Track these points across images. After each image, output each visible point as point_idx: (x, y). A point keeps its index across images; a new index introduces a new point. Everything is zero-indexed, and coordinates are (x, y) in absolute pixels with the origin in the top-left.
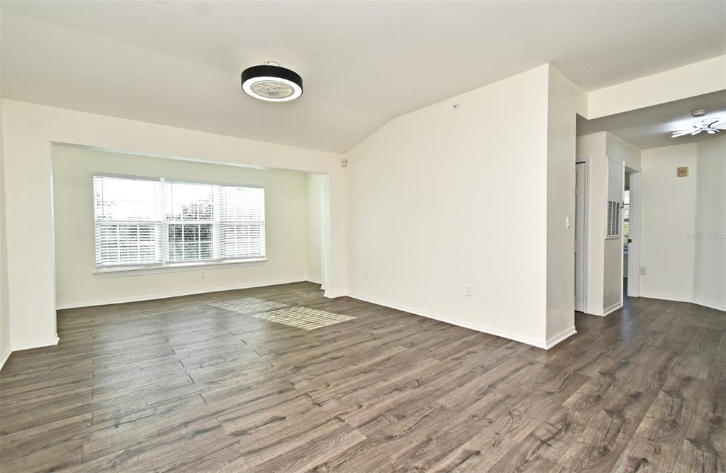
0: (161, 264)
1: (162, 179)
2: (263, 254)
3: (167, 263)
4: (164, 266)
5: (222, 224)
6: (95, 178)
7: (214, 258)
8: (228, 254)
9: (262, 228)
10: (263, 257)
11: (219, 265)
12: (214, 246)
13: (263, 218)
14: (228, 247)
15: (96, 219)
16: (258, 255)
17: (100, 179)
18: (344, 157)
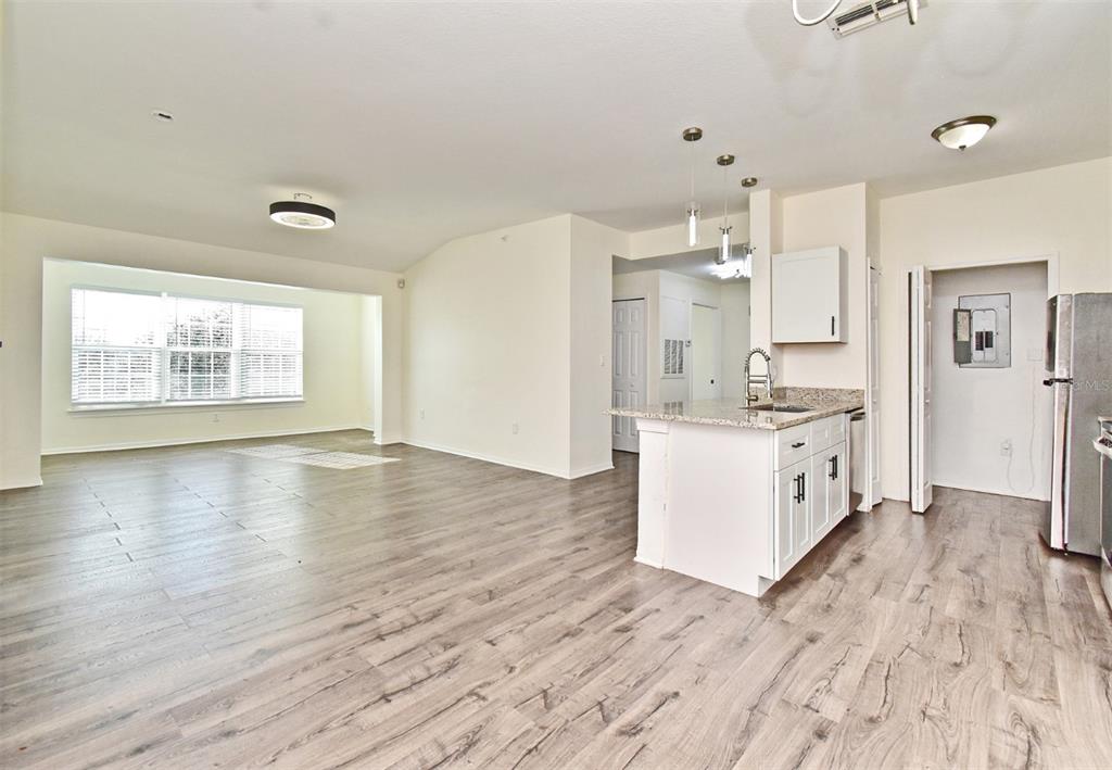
0: (159, 402)
1: (164, 294)
2: (301, 393)
3: (168, 400)
4: (164, 404)
5: (244, 353)
6: (74, 291)
7: (232, 396)
8: (251, 391)
9: (299, 360)
10: (300, 396)
11: (240, 406)
12: (232, 381)
13: (300, 347)
14: (250, 382)
15: (74, 343)
16: (292, 394)
17: (81, 292)
18: (401, 276)
